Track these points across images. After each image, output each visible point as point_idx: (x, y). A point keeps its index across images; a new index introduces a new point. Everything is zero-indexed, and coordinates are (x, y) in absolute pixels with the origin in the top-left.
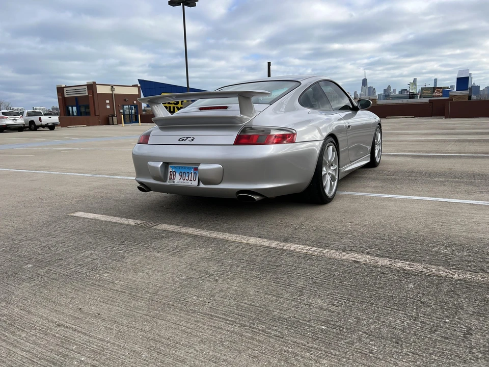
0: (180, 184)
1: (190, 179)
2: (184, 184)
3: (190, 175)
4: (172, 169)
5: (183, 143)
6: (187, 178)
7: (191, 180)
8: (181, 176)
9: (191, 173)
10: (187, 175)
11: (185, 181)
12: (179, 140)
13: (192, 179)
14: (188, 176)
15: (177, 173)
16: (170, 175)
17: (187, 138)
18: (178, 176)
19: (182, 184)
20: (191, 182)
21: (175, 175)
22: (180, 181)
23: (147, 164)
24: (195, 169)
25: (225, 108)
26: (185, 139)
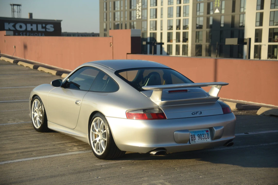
0: (199, 142)
1: (205, 138)
2: (202, 142)
3: (205, 135)
4: (192, 134)
5: (195, 116)
6: (203, 138)
7: (206, 139)
8: (199, 137)
9: (205, 134)
10: (203, 136)
11: (203, 140)
12: (192, 114)
13: (207, 138)
14: (204, 136)
15: (196, 136)
16: (192, 138)
17: (197, 112)
18: (197, 138)
19: (201, 142)
20: (206, 140)
21: (195, 137)
22: (199, 140)
23: (175, 133)
24: (207, 131)
25: (186, 91)
26: (196, 113)
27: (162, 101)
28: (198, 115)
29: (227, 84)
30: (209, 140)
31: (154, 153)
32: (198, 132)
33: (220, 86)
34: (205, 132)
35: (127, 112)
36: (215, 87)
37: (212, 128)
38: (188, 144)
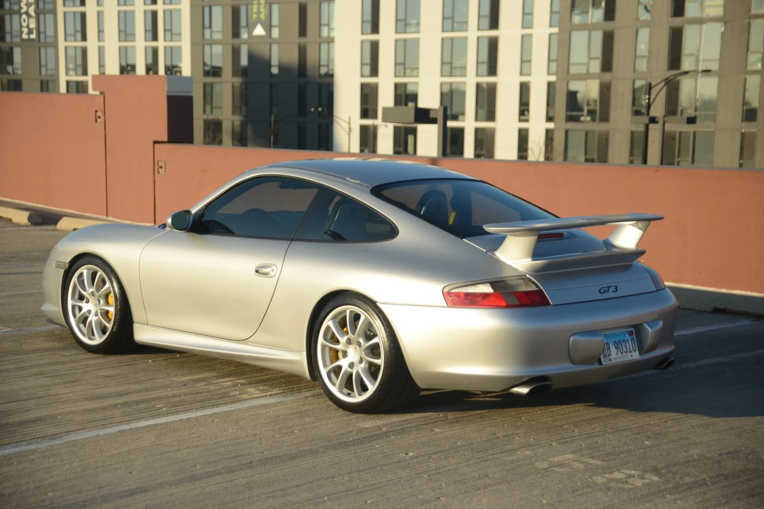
0: (618, 360)
1: (629, 350)
2: (623, 360)
3: (627, 343)
5: (606, 296)
6: (625, 349)
7: (630, 352)
8: (617, 348)
9: (628, 341)
10: (624, 344)
11: (624, 354)
12: (600, 292)
13: (632, 350)
14: (626, 346)
15: (610, 345)
18: (613, 350)
19: (621, 360)
20: (632, 354)
21: (609, 348)
22: (617, 356)
23: (571, 339)
24: (631, 334)
25: (561, 236)
26: (606, 289)
27: (534, 260)
28: (611, 294)
29: (662, 218)
30: (636, 356)
31: (524, 390)
32: (614, 335)
33: (646, 223)
34: (627, 335)
35: (446, 290)
36: (632, 225)
37: (641, 324)
38: (596, 366)
